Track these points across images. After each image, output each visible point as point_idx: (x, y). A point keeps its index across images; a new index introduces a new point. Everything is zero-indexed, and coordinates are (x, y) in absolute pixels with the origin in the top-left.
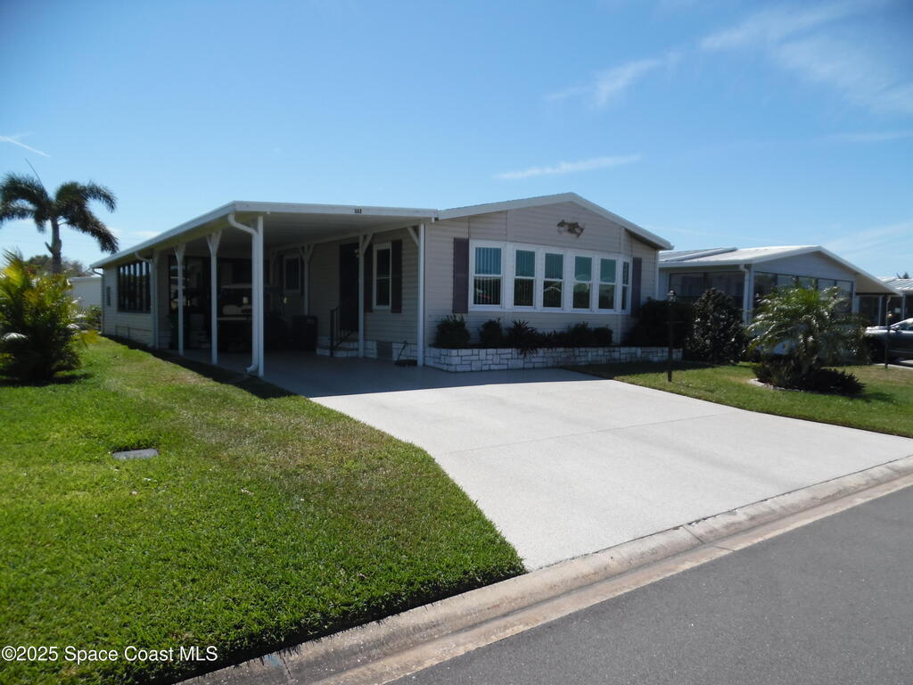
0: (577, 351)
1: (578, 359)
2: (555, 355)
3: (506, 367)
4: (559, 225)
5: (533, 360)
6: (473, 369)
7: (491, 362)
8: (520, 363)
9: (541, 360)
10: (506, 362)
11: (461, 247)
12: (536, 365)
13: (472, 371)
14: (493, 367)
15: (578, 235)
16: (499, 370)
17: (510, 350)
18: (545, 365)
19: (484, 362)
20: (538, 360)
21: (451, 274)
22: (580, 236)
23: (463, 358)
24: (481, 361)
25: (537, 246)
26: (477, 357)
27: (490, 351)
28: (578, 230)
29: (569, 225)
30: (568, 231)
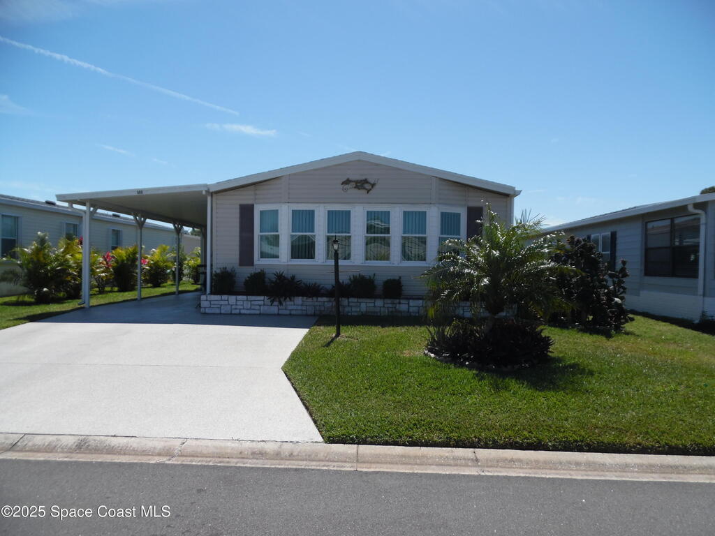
1: (347, 309)
2: (316, 303)
3: (258, 312)
4: (342, 184)
5: (290, 308)
6: (222, 312)
7: (242, 307)
8: (274, 309)
9: (299, 308)
10: (258, 307)
11: (246, 213)
12: (293, 312)
13: (221, 314)
14: (243, 311)
15: (368, 191)
16: (250, 314)
17: (262, 298)
18: (304, 312)
19: (233, 307)
20: (295, 307)
21: (238, 234)
22: (371, 192)
23: (212, 303)
24: (232, 305)
25: (317, 205)
26: (226, 302)
27: (239, 297)
28: (367, 186)
29: (357, 182)
30: (355, 188)
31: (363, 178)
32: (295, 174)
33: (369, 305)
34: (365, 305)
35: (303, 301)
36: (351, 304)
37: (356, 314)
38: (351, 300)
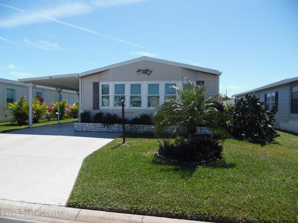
0: (137, 126)
1: (138, 130)
3: (98, 131)
4: (137, 71)
5: (112, 129)
6: (83, 130)
7: (92, 128)
8: (105, 129)
9: (117, 129)
10: (98, 128)
11: (96, 85)
13: (82, 131)
14: (92, 130)
16: (95, 132)
17: (100, 124)
18: (119, 131)
19: (88, 128)
20: (115, 129)
21: (92, 95)
22: (150, 75)
23: (79, 126)
24: (87, 127)
25: (126, 81)
26: (85, 126)
27: (90, 124)
28: (148, 72)
29: (143, 71)
30: (143, 73)
31: (147, 68)
32: (116, 68)
33: (148, 128)
34: (146, 128)
35: (118, 126)
36: (140, 127)
37: (142, 132)
38: (140, 125)
